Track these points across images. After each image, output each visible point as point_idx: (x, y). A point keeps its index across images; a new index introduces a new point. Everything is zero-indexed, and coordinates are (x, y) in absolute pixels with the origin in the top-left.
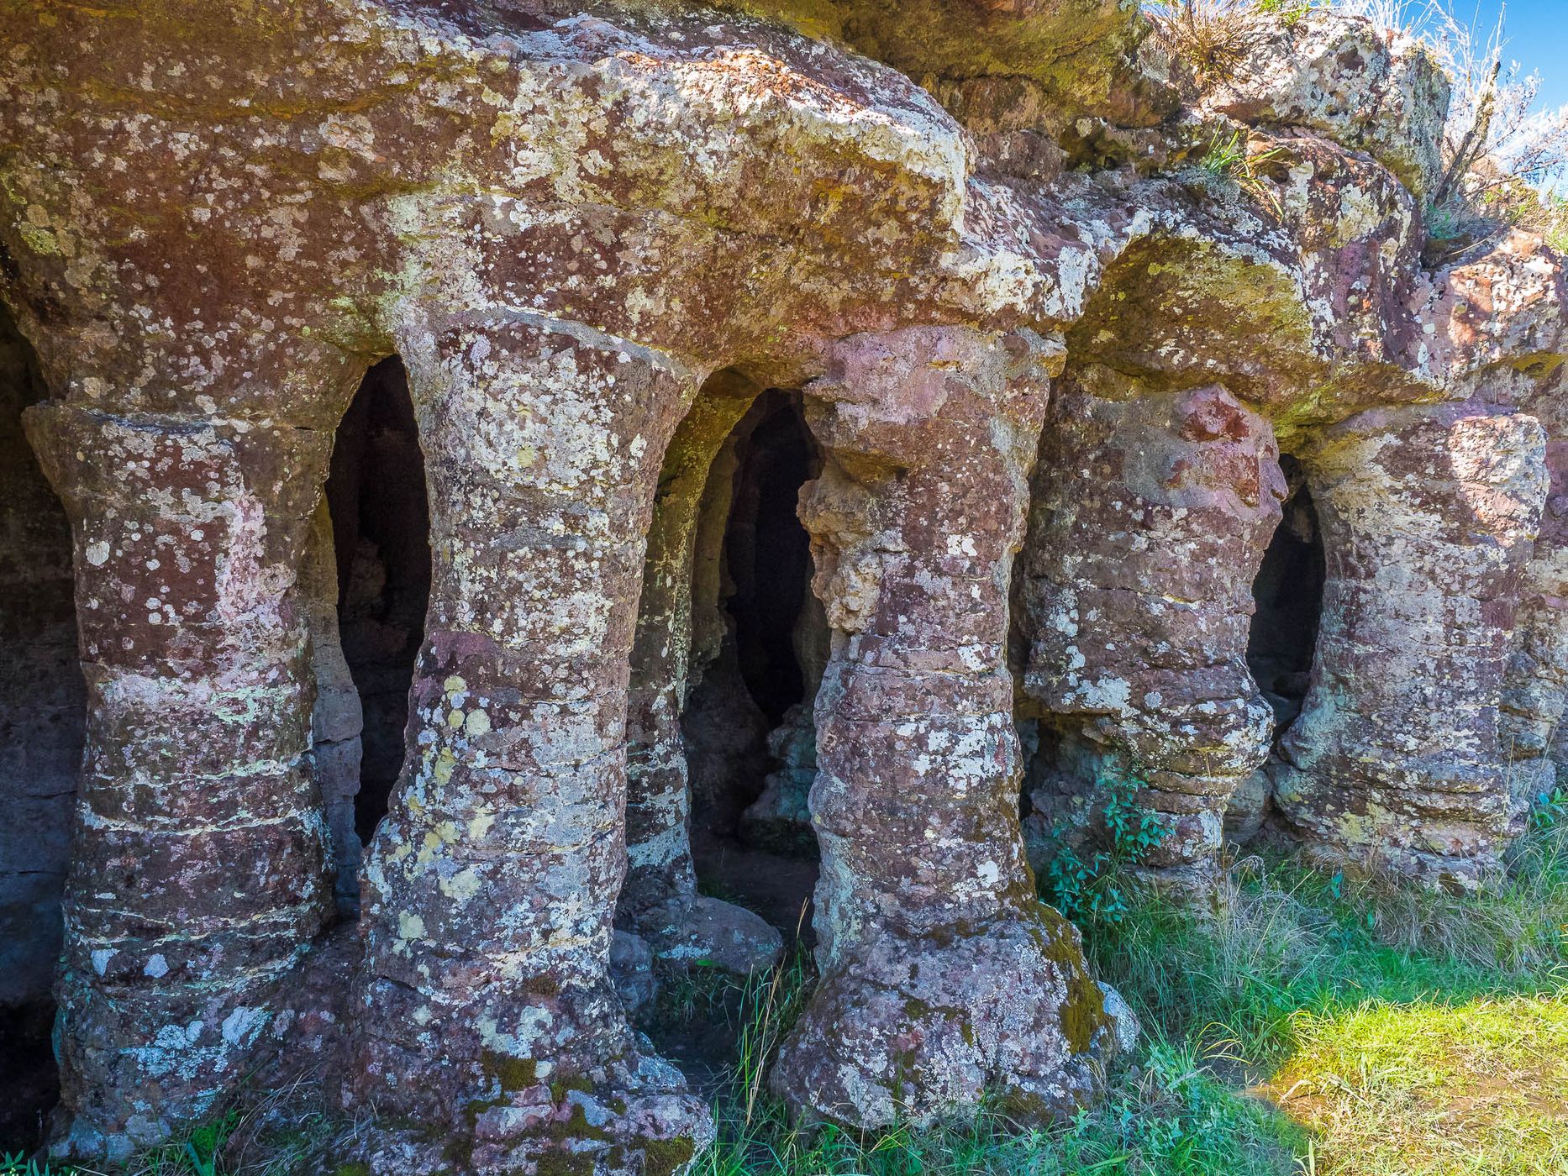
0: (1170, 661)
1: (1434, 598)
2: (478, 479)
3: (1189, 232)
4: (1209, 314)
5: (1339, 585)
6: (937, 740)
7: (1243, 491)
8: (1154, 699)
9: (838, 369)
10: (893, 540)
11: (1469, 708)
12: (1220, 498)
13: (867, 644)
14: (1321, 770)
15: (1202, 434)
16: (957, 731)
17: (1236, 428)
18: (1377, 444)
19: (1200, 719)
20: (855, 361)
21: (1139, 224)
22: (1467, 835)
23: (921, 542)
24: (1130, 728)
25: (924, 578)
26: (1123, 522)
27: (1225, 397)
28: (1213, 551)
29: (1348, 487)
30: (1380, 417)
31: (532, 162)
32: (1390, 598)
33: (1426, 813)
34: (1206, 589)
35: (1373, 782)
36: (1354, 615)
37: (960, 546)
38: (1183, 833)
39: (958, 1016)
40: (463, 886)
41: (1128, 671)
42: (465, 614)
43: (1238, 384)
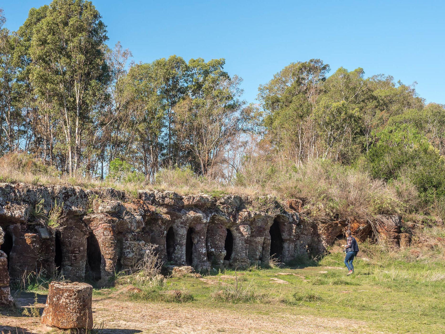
0: (217, 247)
1: (241, 242)
2: (180, 234)
3: (216, 214)
4: (219, 219)
5: (234, 241)
6: (202, 250)
7: (223, 233)
8: (216, 250)
9: (195, 227)
10: (198, 237)
11: (244, 252)
12: (221, 233)
13: (197, 244)
14: (233, 259)
15: (219, 228)
16: (203, 249)
17: (222, 227)
18: (235, 228)
19: (220, 251)
20: (196, 226)
21: (213, 214)
22: (245, 263)
23: (200, 237)
24: (215, 253)
25: (200, 240)
26: (213, 236)
27: (221, 225)
28: (221, 238)
29: (233, 232)
30: (234, 226)
31: (183, 219)
32: (237, 242)
33: (242, 262)
34: (220, 241)
35: (237, 259)
36: (235, 244)
37: (203, 237)
38: (219, 261)
39: (204, 265)
40: (179, 256)
41: (214, 248)
42: (178, 241)
43: (222, 224)
